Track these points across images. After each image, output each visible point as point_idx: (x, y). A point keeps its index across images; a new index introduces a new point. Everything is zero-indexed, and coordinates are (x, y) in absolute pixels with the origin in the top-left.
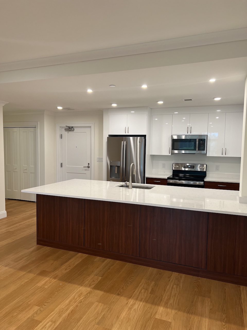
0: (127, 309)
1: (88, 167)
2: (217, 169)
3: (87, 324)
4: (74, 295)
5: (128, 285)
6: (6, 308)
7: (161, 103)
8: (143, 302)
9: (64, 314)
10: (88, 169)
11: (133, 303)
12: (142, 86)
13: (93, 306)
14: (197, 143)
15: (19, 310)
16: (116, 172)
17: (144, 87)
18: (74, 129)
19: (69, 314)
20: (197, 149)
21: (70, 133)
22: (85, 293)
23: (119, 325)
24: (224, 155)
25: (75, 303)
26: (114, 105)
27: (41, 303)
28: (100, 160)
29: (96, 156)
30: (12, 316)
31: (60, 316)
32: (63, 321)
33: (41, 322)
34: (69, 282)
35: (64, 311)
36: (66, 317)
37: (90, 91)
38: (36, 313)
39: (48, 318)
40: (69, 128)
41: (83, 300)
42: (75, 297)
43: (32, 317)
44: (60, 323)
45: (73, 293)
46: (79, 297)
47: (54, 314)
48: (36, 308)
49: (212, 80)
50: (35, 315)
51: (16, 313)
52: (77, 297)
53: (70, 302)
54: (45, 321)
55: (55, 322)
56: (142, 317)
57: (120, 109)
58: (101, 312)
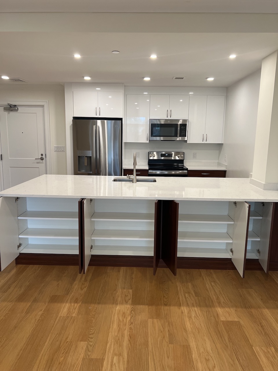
0: (187, 319)
1: (42, 159)
2: (194, 156)
3: (158, 346)
4: (116, 316)
5: (167, 292)
6: (42, 355)
7: (147, 79)
8: (196, 306)
9: (124, 341)
10: (41, 161)
11: (188, 311)
12: (150, 56)
13: (149, 324)
14: (179, 128)
15: (62, 352)
16: (86, 164)
17: (154, 57)
18: (18, 108)
19: (129, 340)
20: (178, 135)
21: (12, 113)
22: (128, 312)
23: (194, 338)
24: (205, 142)
25: (125, 326)
26: (87, 78)
27: (84, 336)
28: (60, 150)
29: (52, 143)
30: (59, 363)
31: (121, 345)
32: (129, 351)
33: (103, 360)
34: (99, 303)
35: (120, 339)
36: (130, 345)
37: (77, 56)
38: (87, 350)
39: (108, 352)
40: (11, 107)
41: (132, 321)
42: (120, 319)
43: (87, 357)
44: (128, 355)
45: (114, 316)
46: (125, 318)
47: (111, 345)
48: (83, 345)
49: (233, 57)
50: (89, 353)
51: (62, 357)
52: (123, 319)
53: (118, 326)
54: (108, 356)
55: (120, 355)
56: (208, 323)
57: (92, 84)
58: (164, 329)
